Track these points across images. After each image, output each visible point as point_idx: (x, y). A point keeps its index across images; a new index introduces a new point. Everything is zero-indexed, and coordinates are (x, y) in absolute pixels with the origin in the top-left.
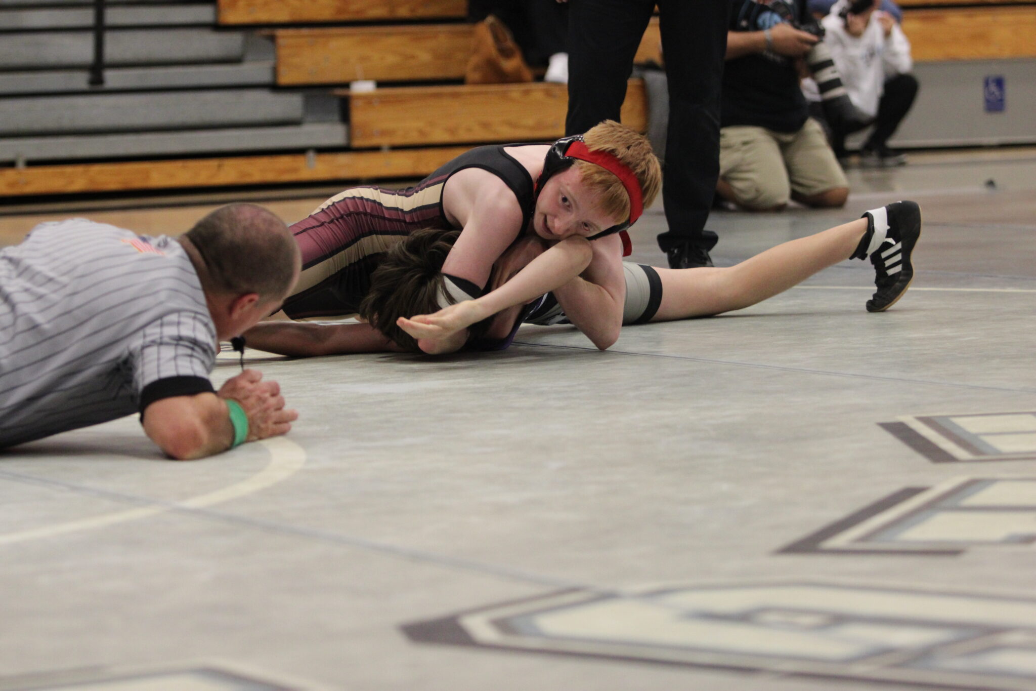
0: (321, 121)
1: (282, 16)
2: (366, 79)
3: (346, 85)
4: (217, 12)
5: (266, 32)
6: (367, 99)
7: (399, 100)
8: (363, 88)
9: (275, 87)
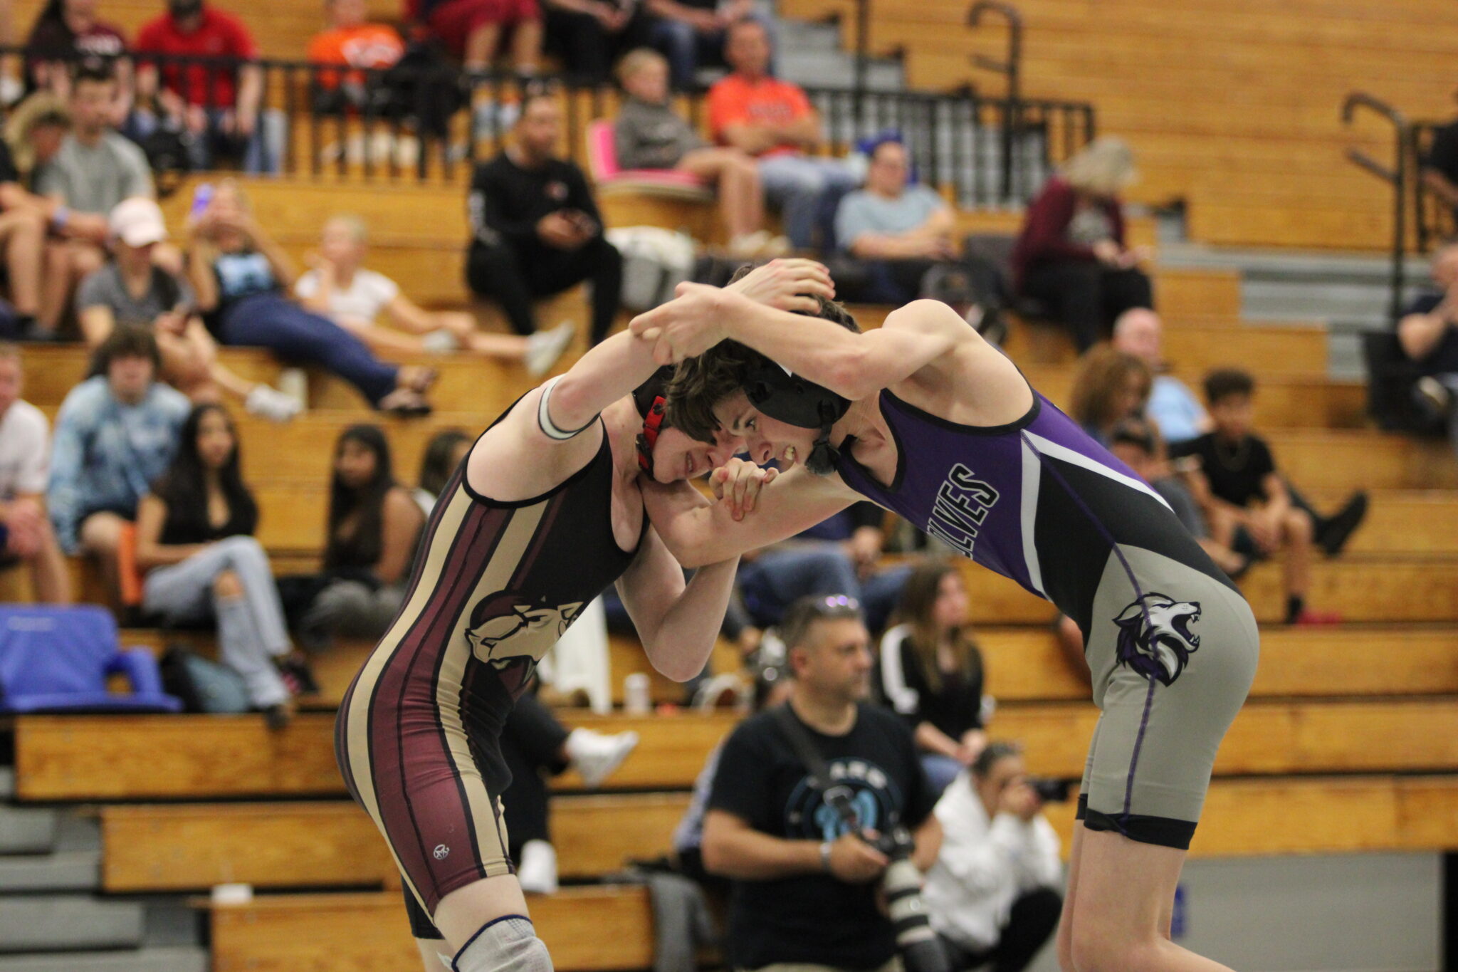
0: (168, 944)
1: (113, 786)
2: (238, 881)
3: (206, 892)
4: (16, 780)
5: (88, 811)
6: (239, 914)
7: (285, 915)
8: (232, 896)
9: (100, 893)
